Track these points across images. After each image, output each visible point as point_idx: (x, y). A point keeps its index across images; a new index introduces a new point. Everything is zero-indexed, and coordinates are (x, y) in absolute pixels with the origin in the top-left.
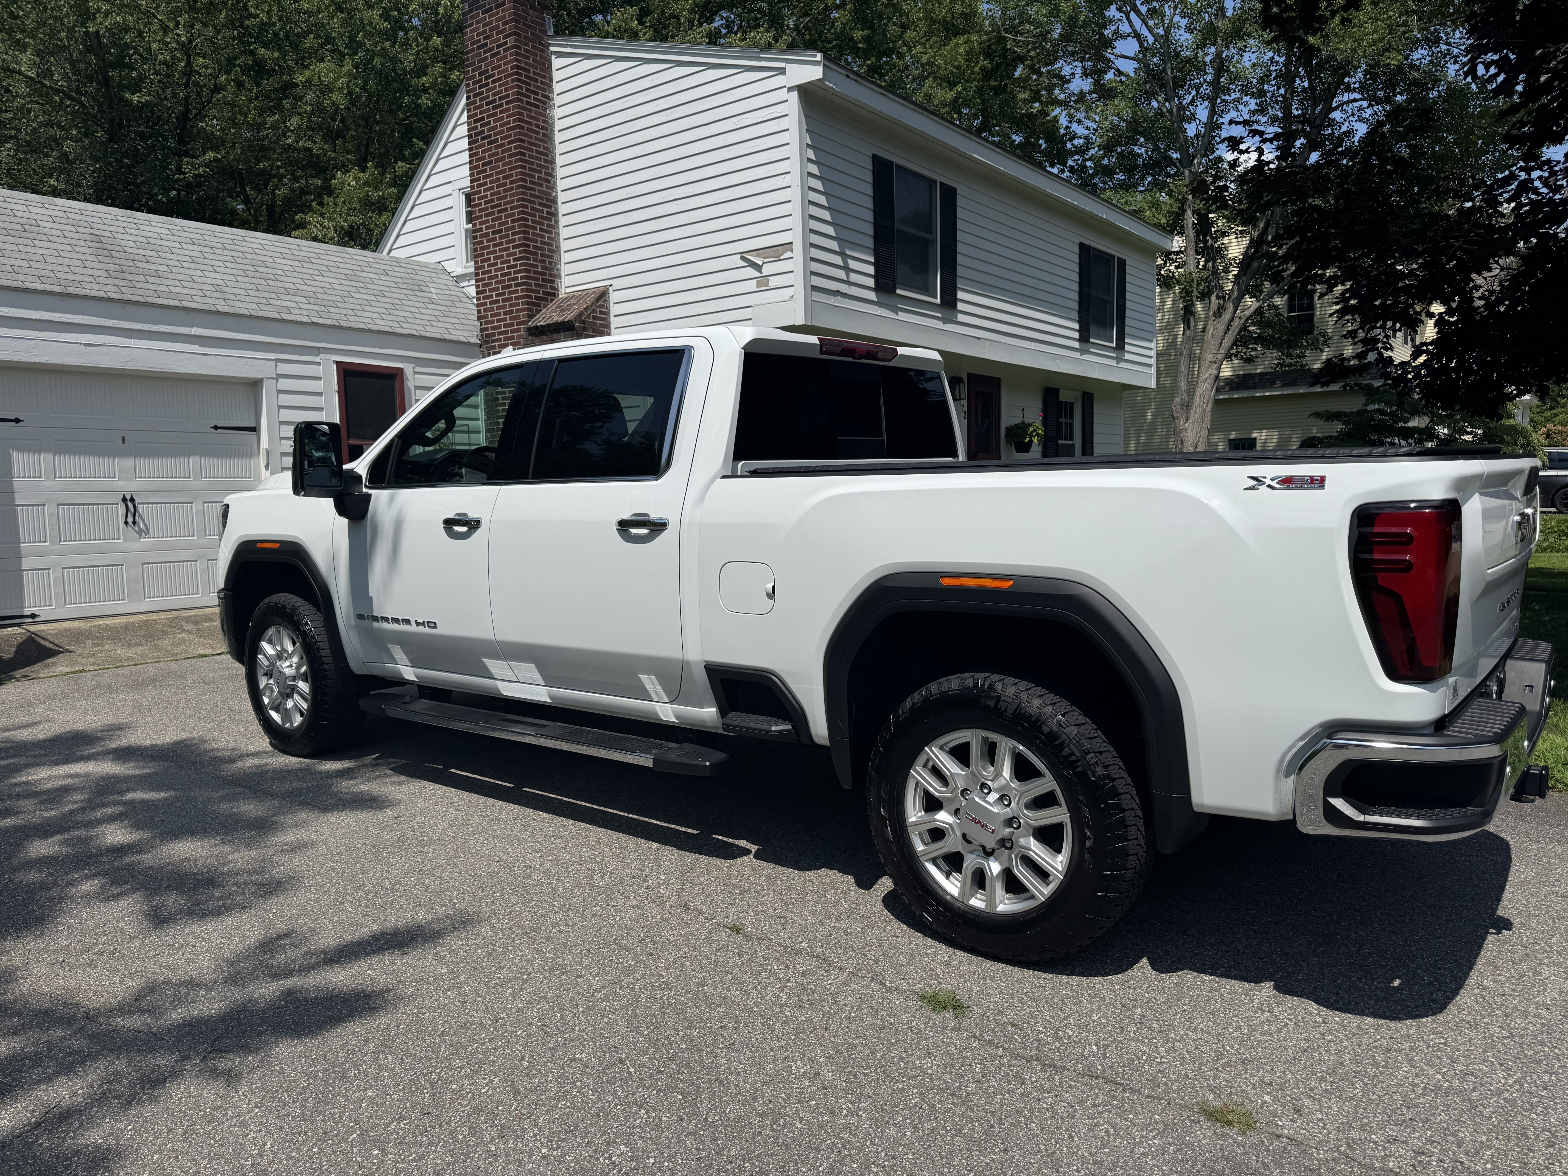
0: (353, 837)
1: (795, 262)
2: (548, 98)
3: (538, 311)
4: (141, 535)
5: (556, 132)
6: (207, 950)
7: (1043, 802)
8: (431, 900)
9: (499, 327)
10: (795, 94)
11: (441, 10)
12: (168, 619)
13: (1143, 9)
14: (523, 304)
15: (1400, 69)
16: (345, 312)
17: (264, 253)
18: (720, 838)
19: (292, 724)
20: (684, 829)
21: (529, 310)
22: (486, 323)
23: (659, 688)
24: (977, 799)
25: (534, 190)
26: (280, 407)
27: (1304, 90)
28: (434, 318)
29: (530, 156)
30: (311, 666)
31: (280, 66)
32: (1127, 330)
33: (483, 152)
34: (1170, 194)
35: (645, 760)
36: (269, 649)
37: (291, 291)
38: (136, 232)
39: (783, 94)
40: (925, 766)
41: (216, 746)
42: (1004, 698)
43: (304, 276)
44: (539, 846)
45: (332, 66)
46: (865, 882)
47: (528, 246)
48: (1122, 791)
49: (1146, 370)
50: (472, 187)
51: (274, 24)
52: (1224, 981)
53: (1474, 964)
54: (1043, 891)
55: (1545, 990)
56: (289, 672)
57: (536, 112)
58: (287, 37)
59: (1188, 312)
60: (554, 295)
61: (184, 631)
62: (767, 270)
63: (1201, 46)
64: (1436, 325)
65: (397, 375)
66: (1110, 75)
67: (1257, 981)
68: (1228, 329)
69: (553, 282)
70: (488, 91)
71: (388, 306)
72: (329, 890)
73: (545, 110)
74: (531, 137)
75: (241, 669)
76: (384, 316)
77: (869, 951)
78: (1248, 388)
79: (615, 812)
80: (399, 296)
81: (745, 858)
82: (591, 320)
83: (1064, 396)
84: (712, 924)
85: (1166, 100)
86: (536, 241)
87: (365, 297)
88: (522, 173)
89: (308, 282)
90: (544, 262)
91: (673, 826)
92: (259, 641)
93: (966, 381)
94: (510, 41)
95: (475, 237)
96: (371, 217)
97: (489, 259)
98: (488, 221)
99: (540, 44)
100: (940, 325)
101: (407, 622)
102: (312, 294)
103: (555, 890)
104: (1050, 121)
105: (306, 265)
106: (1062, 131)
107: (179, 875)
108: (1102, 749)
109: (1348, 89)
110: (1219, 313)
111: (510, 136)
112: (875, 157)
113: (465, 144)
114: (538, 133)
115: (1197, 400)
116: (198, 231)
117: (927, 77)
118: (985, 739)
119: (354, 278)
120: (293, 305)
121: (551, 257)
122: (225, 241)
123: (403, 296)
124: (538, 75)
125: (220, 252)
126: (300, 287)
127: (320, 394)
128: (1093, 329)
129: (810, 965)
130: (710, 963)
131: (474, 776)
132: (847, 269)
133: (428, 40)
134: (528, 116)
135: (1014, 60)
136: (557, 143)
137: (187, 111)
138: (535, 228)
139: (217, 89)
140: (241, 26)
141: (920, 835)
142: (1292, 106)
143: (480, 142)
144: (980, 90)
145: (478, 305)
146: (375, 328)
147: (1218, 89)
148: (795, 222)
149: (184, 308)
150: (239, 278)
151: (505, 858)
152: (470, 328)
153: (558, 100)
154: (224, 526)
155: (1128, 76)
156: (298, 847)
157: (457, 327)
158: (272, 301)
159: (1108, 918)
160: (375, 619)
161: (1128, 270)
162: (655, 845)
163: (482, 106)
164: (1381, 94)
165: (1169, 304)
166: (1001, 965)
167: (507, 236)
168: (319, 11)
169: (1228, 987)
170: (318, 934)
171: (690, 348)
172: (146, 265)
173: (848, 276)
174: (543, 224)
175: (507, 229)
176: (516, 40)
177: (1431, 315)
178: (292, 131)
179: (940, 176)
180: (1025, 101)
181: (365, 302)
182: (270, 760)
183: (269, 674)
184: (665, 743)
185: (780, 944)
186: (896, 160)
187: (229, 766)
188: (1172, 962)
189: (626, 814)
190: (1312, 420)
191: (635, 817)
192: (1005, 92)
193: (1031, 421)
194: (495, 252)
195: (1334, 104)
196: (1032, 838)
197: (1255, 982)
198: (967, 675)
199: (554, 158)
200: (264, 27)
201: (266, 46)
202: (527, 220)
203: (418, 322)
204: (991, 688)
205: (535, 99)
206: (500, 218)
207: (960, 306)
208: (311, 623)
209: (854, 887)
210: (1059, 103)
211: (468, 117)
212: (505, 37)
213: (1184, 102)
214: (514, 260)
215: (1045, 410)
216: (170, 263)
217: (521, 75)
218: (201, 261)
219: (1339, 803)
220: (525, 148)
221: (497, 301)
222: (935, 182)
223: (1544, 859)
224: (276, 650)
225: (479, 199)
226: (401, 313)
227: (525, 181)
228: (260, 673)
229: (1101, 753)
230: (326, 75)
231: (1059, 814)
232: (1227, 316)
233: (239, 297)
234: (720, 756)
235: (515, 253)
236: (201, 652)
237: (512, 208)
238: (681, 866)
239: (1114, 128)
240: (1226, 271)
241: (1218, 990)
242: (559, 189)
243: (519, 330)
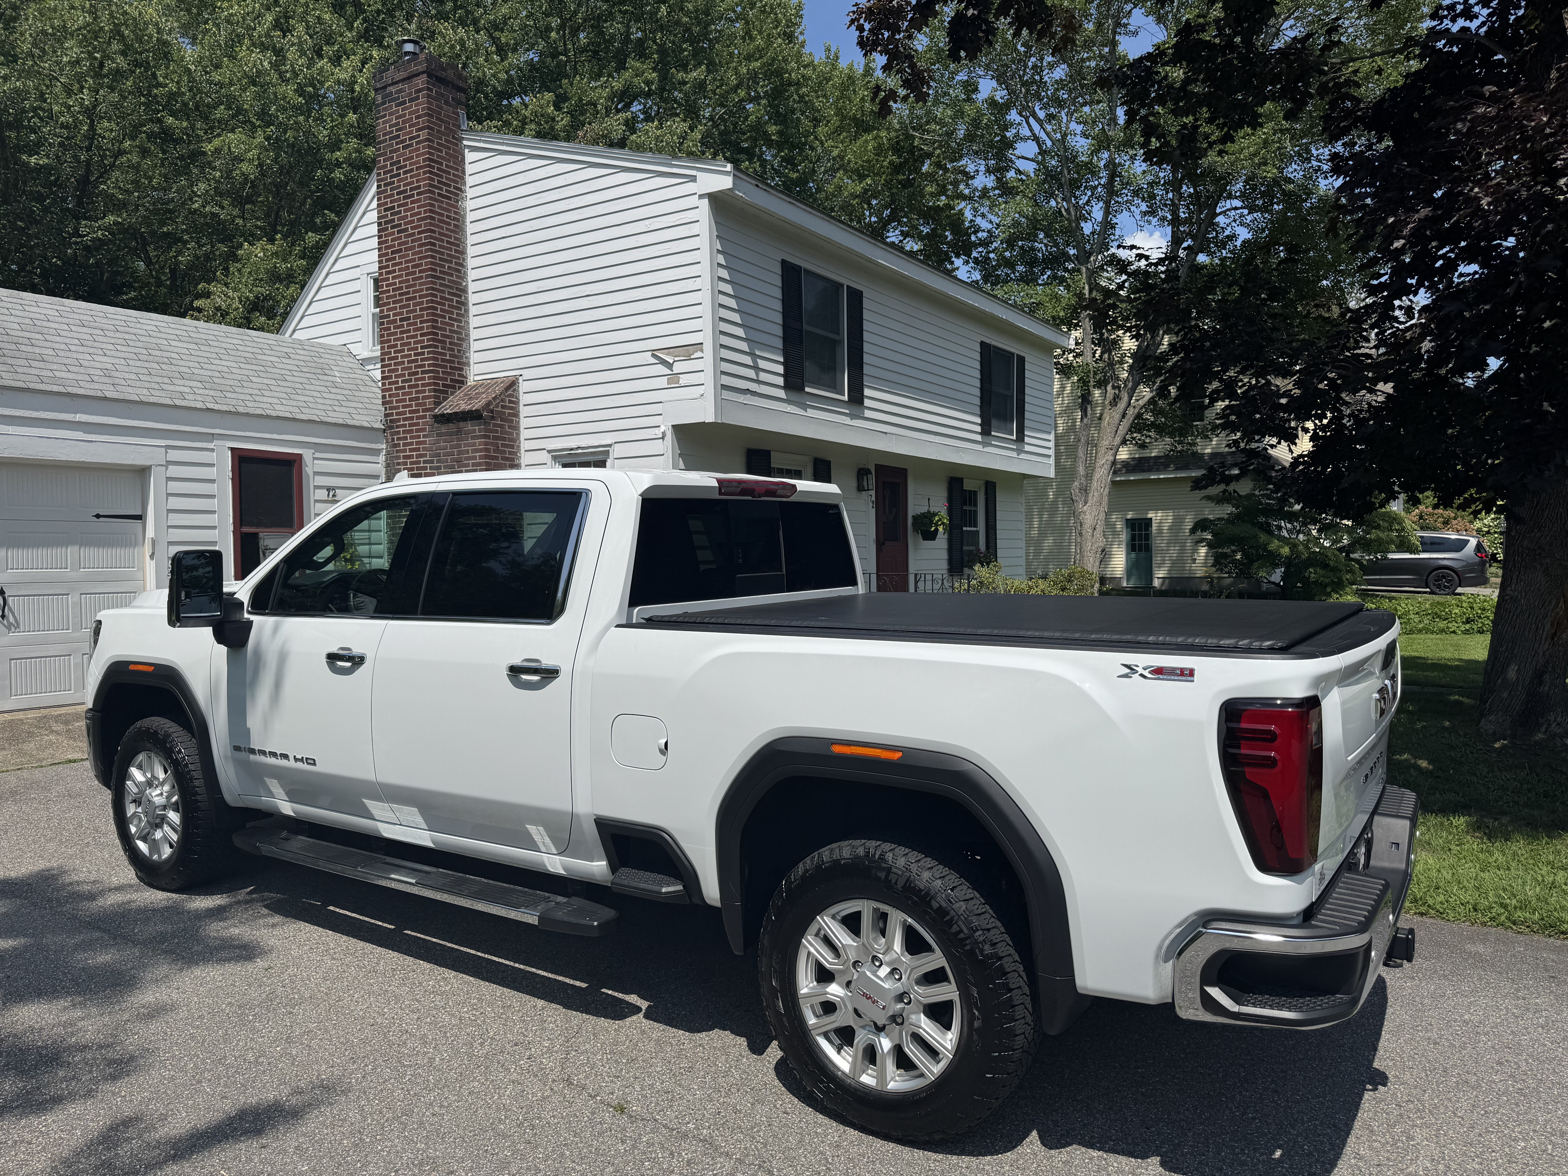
0: (217, 996)
1: (706, 361)
2: (460, 190)
3: (445, 399)
4: (10, 629)
5: (468, 223)
6: (44, 1148)
7: (933, 977)
8: (297, 1076)
9: (404, 413)
10: (706, 201)
11: (357, 88)
12: (35, 718)
13: (1041, 114)
14: (429, 391)
15: (1276, 182)
16: (242, 397)
17: (159, 335)
18: (610, 992)
19: (160, 856)
20: (572, 982)
21: (435, 397)
22: (391, 408)
23: (547, 840)
24: (868, 973)
25: (444, 279)
26: (169, 495)
27: (1190, 195)
28: (336, 403)
29: (440, 246)
30: (182, 796)
31: (188, 135)
32: (1027, 423)
33: (392, 240)
34: (1068, 287)
35: (531, 918)
36: (137, 775)
37: (185, 376)
38: (22, 314)
39: (694, 201)
40: (817, 935)
41: (76, 878)
42: (894, 870)
43: (201, 360)
44: (417, 1005)
45: (244, 138)
46: (757, 1048)
47: (437, 334)
48: (1008, 970)
49: (1045, 460)
50: (381, 274)
51: (184, 94)
52: (1112, 1158)
53: (1351, 1129)
54: (934, 1070)
55: (1417, 1157)
56: (159, 801)
57: (447, 204)
58: (197, 108)
59: (1085, 401)
60: (462, 382)
61: (52, 731)
62: (677, 368)
63: (1095, 152)
64: (1312, 439)
65: (295, 461)
66: (1011, 174)
67: (1144, 1156)
68: (1123, 417)
69: (461, 369)
70: (399, 181)
71: (289, 390)
72: (186, 1065)
73: (457, 201)
74: (442, 228)
75: (106, 795)
76: (284, 402)
77: (758, 1131)
78: (1144, 471)
79: (501, 960)
80: (300, 380)
81: (635, 1018)
82: (499, 409)
83: (968, 485)
84: (595, 1103)
85: (1063, 199)
86: (445, 330)
87: (266, 381)
88: (432, 263)
89: (205, 366)
90: (453, 350)
91: (560, 978)
92: (128, 766)
93: (873, 472)
94: (423, 135)
95: (382, 324)
96: (278, 289)
97: (396, 346)
98: (395, 308)
99: (454, 137)
100: (847, 421)
101: (285, 756)
102: (208, 379)
103: (431, 1060)
104: (955, 214)
105: (203, 348)
106: (967, 224)
107: (21, 1050)
108: (989, 926)
109: (1230, 197)
110: (1115, 402)
111: (420, 226)
112: (783, 262)
113: (374, 229)
114: (449, 224)
115: (1095, 484)
116: (88, 312)
117: (838, 169)
118: (876, 910)
119: (254, 362)
120: (187, 390)
121: (460, 345)
122: (117, 323)
123: (304, 380)
124: (451, 168)
125: (112, 334)
126: (196, 371)
127: (213, 481)
128: (994, 423)
129: (696, 1151)
130: (591, 1152)
131: (354, 915)
132: (756, 368)
133: (343, 116)
134: (439, 207)
135: (921, 156)
136: (468, 234)
137: (88, 172)
138: (444, 317)
139: (121, 153)
140: (149, 94)
141: (812, 1006)
142: (1178, 209)
143: (390, 230)
144: (888, 183)
145: (383, 391)
146: (274, 414)
147: (1111, 191)
148: (706, 324)
149: (69, 394)
150: (131, 363)
151: (379, 1020)
152: (374, 412)
153: (470, 193)
154: (96, 642)
155: (1028, 176)
156: (156, 1012)
157: (361, 411)
158: (164, 387)
159: (997, 1099)
160: (252, 751)
161: (1027, 366)
162: (541, 1003)
163: (392, 195)
164: (1260, 202)
165: (1068, 388)
166: (892, 1145)
167: (416, 323)
168: (231, 83)
169: (1115, 1165)
170: (170, 1123)
171: (587, 492)
172: (30, 349)
173: (757, 375)
174: (452, 313)
175: (415, 317)
176: (429, 134)
177: (1306, 430)
178: (199, 196)
179: (846, 279)
180: (932, 194)
181: (265, 387)
182: (134, 896)
183: (137, 802)
184: (553, 897)
185: (665, 1126)
186: (804, 265)
187: (86, 904)
188: (1062, 1135)
189: (512, 964)
190: (1204, 501)
191: (522, 967)
192: (912, 185)
193: (936, 510)
194: (402, 339)
195: (1218, 210)
196: (922, 1015)
197: (1143, 1158)
198: (857, 842)
199: (465, 248)
200: (172, 96)
201: (173, 114)
202: (436, 309)
203: (320, 407)
204: (882, 858)
205: (447, 191)
206: (408, 306)
207: (867, 403)
208: (185, 749)
209: (746, 1052)
210: (963, 197)
211: (379, 205)
212: (418, 130)
213: (1081, 202)
214: (422, 348)
215: (950, 500)
216: (57, 346)
217: (433, 167)
218: (90, 344)
219: (1215, 992)
220: (435, 238)
221: (403, 388)
222: (842, 285)
223: (1417, 999)
224: (146, 776)
225: (387, 286)
226: (303, 398)
227: (435, 271)
228: (128, 799)
229: (989, 930)
230: (236, 147)
231: (948, 992)
232: (1122, 405)
233: (129, 382)
234: (609, 913)
235: (423, 341)
236: (70, 757)
237: (421, 297)
238: (566, 1029)
239: (1016, 224)
240: (1121, 362)
241: (1105, 1169)
242: (470, 279)
243: (424, 417)
